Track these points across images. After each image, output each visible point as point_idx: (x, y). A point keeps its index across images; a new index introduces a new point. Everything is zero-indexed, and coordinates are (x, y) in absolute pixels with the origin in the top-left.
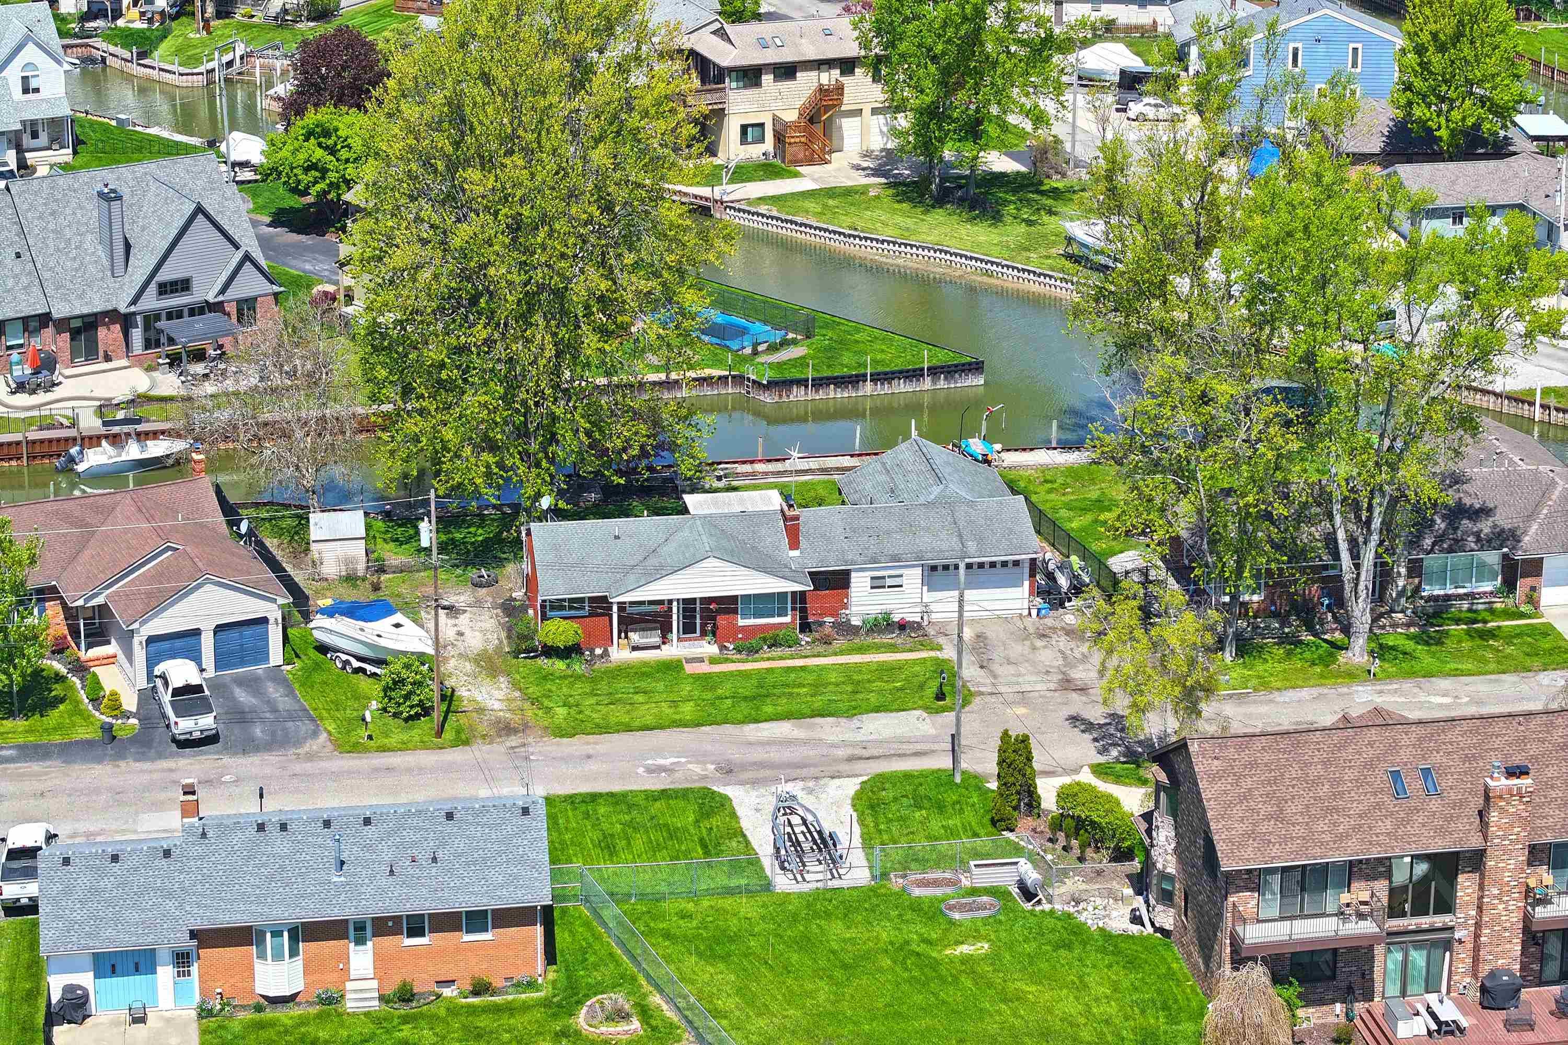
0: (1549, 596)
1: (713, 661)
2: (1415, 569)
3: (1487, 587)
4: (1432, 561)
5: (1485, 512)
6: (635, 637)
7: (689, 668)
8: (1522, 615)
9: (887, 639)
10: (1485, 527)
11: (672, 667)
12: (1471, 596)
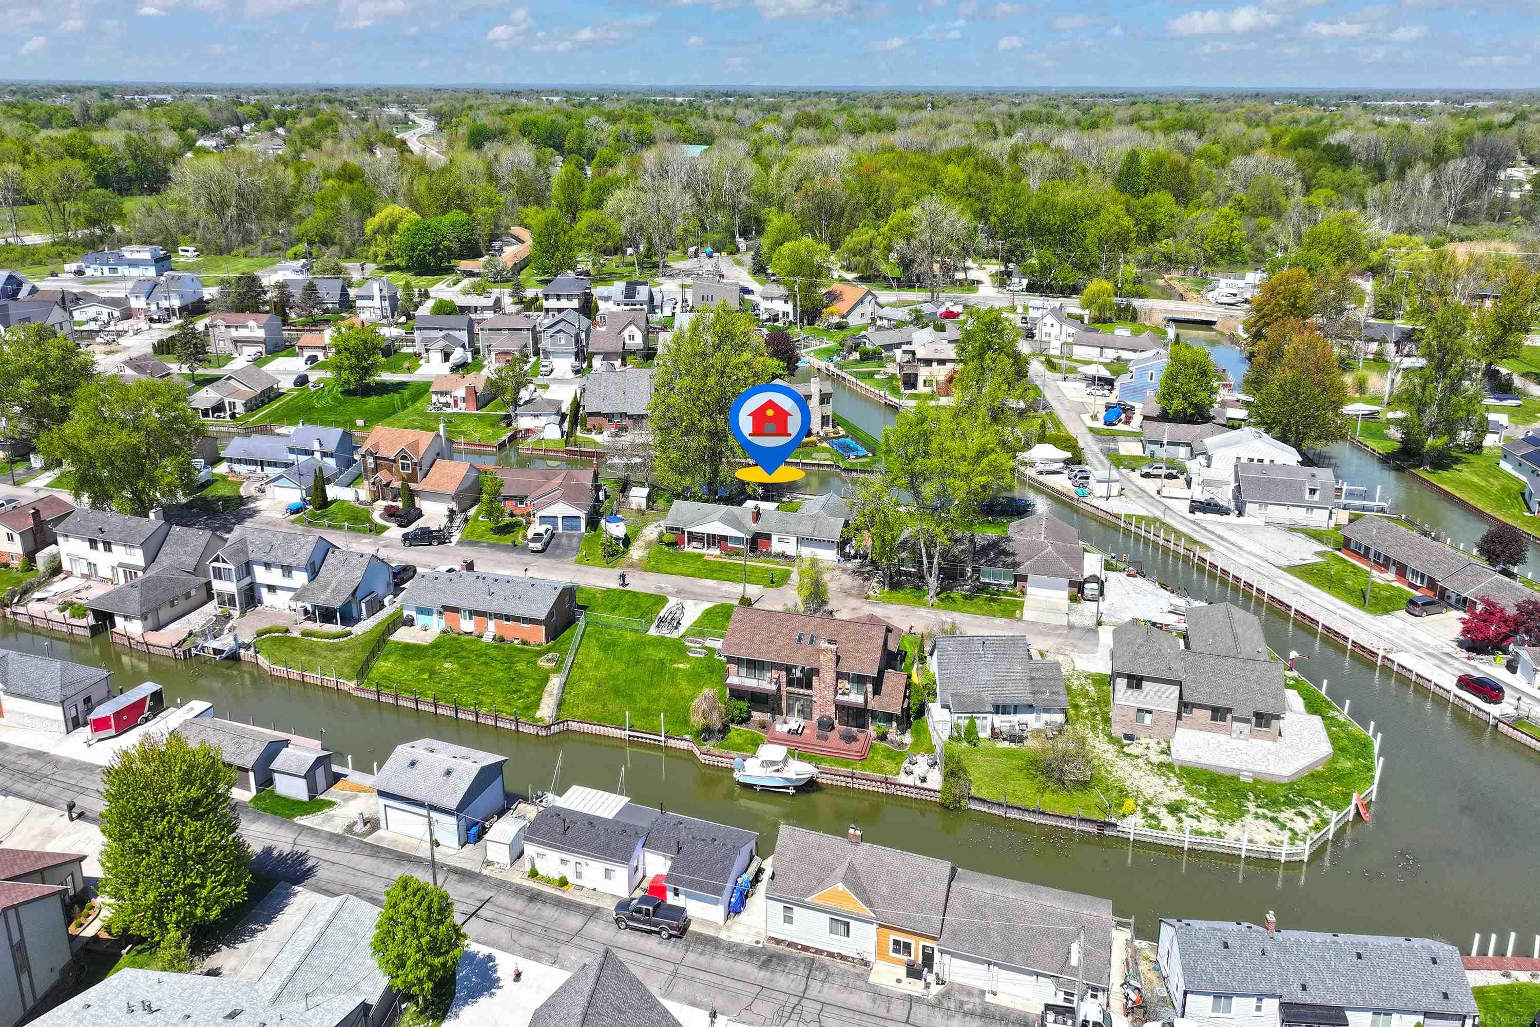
0: (1030, 590)
1: (716, 557)
2: (976, 570)
3: (1007, 582)
4: (984, 568)
5: (1013, 554)
6: (694, 544)
7: (706, 558)
8: (1015, 596)
9: (778, 560)
10: (1009, 560)
11: (701, 556)
12: (1000, 585)
